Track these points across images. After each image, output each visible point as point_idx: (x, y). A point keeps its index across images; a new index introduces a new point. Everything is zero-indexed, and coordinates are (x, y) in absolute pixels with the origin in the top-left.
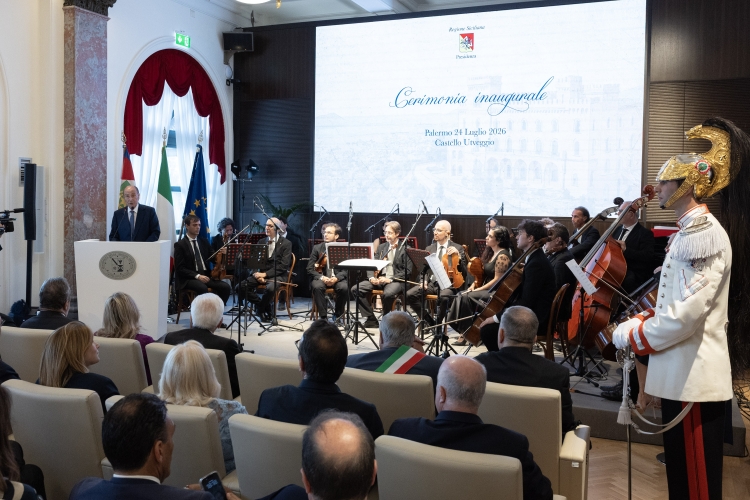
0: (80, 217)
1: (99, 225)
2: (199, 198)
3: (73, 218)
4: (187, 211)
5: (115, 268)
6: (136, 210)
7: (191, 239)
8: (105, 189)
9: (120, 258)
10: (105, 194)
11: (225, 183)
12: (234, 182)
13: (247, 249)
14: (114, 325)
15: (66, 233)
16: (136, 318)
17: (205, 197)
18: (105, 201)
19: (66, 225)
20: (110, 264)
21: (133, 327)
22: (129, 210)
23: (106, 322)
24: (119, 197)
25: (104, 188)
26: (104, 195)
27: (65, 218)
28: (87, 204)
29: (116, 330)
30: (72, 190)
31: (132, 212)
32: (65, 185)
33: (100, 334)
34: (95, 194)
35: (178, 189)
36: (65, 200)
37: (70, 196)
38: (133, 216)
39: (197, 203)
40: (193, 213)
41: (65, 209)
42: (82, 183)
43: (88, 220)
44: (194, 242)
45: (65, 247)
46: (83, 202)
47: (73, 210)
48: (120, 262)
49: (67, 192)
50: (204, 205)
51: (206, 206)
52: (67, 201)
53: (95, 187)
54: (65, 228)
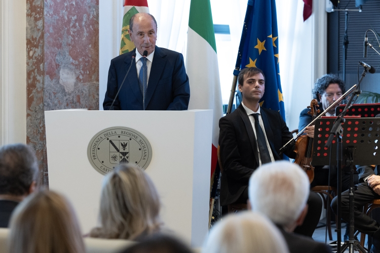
0: (53, 74)
1: (85, 87)
2: (264, 38)
3: (42, 73)
4: (242, 61)
5: (114, 158)
6: (150, 58)
7: (250, 112)
8: (97, 23)
9: (124, 139)
10: (96, 31)
11: (312, 18)
12: (329, 16)
13: (353, 126)
14: (119, 218)
15: (30, 101)
16: (155, 210)
17: (275, 33)
18: (96, 45)
19: (31, 87)
20: (106, 149)
21: (150, 223)
22: (138, 56)
23: (105, 214)
24: (120, 37)
25: (95, 22)
26: (95, 33)
27: (29, 74)
28: (66, 50)
29: (121, 227)
30: (40, 23)
31: (144, 60)
32: (28, 15)
33: (95, 235)
34: (79, 33)
35: (225, 30)
36: (29, 42)
37: (37, 35)
38: (145, 66)
39: (260, 46)
40: (252, 64)
41: (29, 57)
42: (56, 12)
43: (67, 78)
44: (255, 116)
45: (28, 126)
46: (60, 46)
47: (41, 60)
48: (124, 146)
49: (32, 28)
50: (272, 50)
51: (276, 51)
52: (31, 43)
53: (80, 20)
54: (29, 92)
